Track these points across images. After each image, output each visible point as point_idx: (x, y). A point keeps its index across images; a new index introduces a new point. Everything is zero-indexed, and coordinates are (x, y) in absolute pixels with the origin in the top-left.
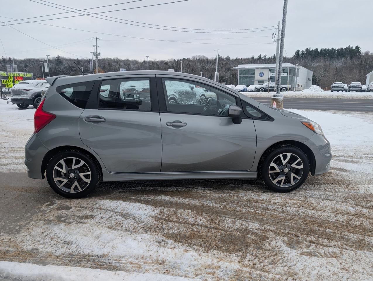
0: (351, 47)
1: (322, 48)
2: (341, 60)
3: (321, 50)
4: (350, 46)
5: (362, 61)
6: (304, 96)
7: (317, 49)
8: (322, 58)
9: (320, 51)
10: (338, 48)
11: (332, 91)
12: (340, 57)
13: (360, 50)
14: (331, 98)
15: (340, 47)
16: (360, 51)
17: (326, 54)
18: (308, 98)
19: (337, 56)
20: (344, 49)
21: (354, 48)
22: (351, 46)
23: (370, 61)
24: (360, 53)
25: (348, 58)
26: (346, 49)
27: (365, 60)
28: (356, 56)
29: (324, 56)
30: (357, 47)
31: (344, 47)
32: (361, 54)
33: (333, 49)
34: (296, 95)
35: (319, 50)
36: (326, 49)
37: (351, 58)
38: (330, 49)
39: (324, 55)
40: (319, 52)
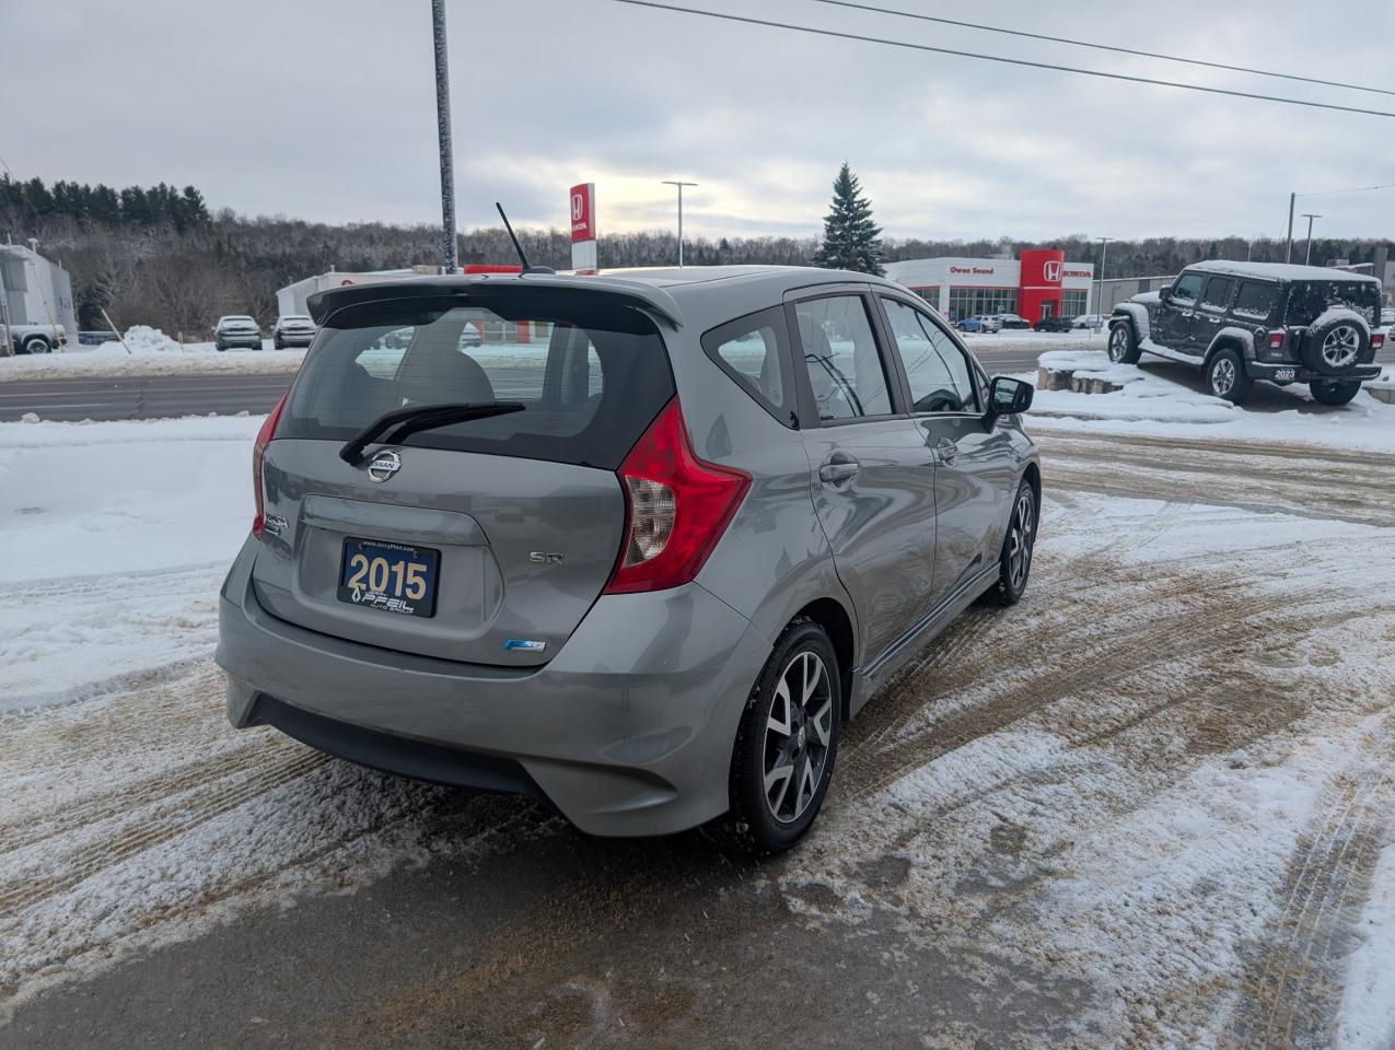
0: (169, 190)
1: (59, 181)
2: (147, 234)
3: (59, 187)
4: (162, 186)
5: (219, 244)
6: (160, 369)
7: (37, 184)
8: (68, 219)
9: (51, 191)
10: (124, 188)
11: (222, 348)
12: (137, 221)
13: (201, 204)
14: (266, 371)
15: (129, 184)
16: (202, 207)
17: (81, 206)
18: (181, 376)
19: (127, 219)
20: (144, 193)
21: (181, 194)
22: (168, 186)
23: (244, 245)
24: (204, 214)
25: (170, 228)
26: (153, 193)
27: (229, 239)
28: (195, 224)
29: (77, 215)
30: (189, 191)
31: (146, 188)
32: (208, 216)
33: (103, 190)
34: (128, 368)
35: (49, 186)
36: (77, 186)
37: (180, 229)
38: (93, 187)
39: (75, 209)
40: (48, 194)
